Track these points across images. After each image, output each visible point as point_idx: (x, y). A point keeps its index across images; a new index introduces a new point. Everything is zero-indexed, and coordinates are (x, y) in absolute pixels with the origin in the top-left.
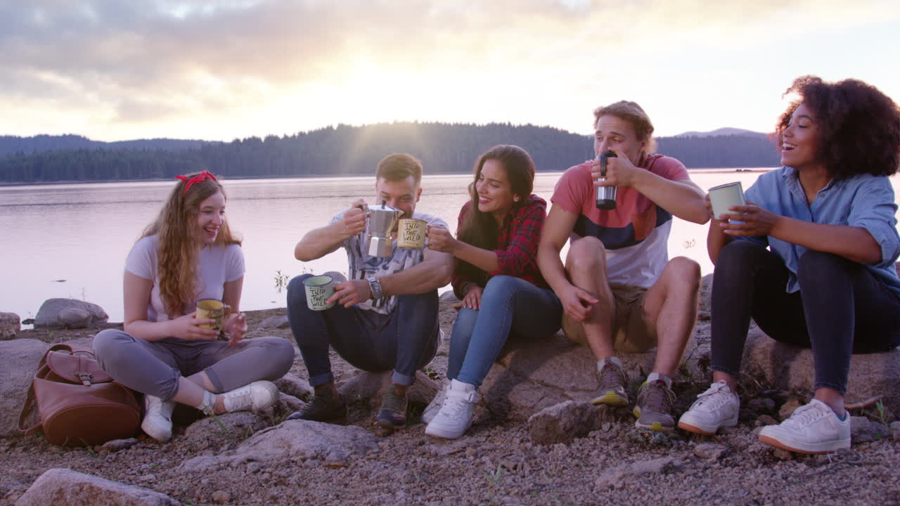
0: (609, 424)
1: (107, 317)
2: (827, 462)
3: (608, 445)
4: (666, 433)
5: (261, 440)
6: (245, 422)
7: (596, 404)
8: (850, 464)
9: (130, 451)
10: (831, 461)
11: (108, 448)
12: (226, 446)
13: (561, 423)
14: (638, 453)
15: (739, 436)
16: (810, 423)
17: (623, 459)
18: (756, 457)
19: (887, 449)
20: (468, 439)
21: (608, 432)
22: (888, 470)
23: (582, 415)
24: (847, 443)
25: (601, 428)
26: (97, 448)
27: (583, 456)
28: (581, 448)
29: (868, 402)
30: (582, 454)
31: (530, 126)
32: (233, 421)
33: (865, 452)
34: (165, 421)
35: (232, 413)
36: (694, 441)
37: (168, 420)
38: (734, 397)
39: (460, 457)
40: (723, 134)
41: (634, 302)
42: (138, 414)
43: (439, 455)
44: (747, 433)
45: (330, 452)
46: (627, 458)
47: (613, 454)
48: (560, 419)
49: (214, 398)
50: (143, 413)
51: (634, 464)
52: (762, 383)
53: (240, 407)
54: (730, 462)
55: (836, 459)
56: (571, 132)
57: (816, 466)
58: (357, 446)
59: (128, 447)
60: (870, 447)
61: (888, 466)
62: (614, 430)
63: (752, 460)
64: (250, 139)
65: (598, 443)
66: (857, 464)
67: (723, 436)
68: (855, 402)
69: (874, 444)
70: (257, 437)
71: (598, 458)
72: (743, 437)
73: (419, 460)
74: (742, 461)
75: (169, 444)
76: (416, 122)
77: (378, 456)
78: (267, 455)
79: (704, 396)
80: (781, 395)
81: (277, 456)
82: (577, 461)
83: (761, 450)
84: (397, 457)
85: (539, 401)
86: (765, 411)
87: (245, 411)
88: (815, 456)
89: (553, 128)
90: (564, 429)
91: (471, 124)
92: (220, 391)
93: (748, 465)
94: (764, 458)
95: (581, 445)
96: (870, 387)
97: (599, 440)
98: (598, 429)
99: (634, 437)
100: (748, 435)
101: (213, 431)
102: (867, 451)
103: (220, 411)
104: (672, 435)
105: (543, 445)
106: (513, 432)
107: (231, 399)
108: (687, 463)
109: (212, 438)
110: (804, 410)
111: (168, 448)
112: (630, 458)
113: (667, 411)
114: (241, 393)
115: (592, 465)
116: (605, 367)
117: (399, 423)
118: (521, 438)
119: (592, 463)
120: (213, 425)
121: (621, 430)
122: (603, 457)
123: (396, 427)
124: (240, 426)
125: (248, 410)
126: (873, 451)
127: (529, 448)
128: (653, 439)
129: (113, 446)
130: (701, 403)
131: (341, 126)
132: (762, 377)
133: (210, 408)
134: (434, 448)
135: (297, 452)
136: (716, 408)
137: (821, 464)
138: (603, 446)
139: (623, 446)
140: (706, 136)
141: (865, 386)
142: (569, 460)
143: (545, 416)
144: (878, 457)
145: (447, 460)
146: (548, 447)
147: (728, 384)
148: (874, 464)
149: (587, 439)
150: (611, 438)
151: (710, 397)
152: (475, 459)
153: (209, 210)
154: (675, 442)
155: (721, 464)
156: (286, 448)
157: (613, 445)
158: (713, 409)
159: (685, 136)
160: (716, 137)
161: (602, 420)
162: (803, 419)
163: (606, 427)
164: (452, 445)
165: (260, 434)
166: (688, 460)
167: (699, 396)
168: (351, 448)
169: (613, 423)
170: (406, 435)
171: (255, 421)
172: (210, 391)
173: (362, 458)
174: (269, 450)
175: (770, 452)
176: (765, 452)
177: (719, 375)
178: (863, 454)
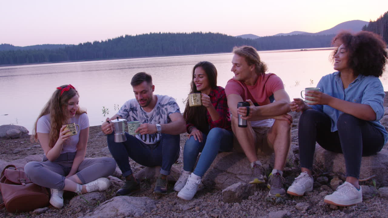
0: (257, 192)
1: (28, 132)
2: (353, 211)
3: (257, 203)
4: (282, 198)
5: (104, 208)
6: (96, 197)
7: (251, 184)
8: (363, 211)
9: (45, 214)
10: (355, 210)
11: (35, 213)
12: (89, 210)
13: (237, 194)
14: (271, 207)
15: (314, 197)
16: (345, 192)
17: (264, 210)
18: (322, 209)
19: (378, 202)
20: (196, 201)
21: (257, 196)
22: (379, 214)
23: (245, 189)
24: (361, 200)
25: (254, 194)
26: (30, 212)
27: (247, 209)
28: (246, 205)
29: (368, 178)
30: (246, 208)
31: (210, 33)
32: (90, 197)
33: (369, 204)
34: (61, 199)
35: (90, 193)
36: (295, 200)
37: (61, 198)
38: (311, 179)
39: (193, 211)
40: (294, 34)
41: (264, 134)
42: (48, 196)
43: (184, 210)
44: (317, 195)
45: (135, 213)
46: (266, 210)
47: (260, 208)
48: (236, 192)
49: (81, 187)
50: (50, 196)
51: (270, 213)
52: (322, 169)
53: (93, 190)
54: (311, 212)
55: (357, 209)
56: (228, 35)
57: (348, 213)
58: (147, 208)
59: (44, 212)
60: (371, 201)
61: (379, 212)
62: (259, 195)
63: (321, 210)
64: (86, 43)
65: (253, 202)
66: (366, 211)
67: (307, 196)
68: (363, 178)
69: (372, 200)
70: (102, 206)
71: (254, 210)
72: (316, 197)
73: (175, 214)
74: (316, 211)
75: (63, 209)
76: (160, 33)
77: (157, 212)
78: (107, 215)
79: (298, 179)
80: (330, 175)
81: (112, 216)
82: (244, 212)
83: (324, 204)
84: (165, 213)
85: (226, 180)
86: (324, 183)
87: (96, 191)
88: (348, 207)
89: (220, 34)
90: (238, 196)
91: (184, 33)
92: (84, 183)
93: (319, 213)
94: (326, 209)
95: (245, 203)
96: (369, 171)
97: (253, 200)
98: (253, 195)
99: (269, 200)
100: (318, 196)
101: (82, 202)
102: (369, 203)
103: (84, 192)
104: (285, 198)
105: (229, 203)
106: (214, 196)
107: (89, 186)
108: (293, 214)
109: (82, 205)
110: (342, 187)
111: (62, 211)
112: (268, 210)
113: (282, 187)
114: (93, 184)
115: (252, 215)
116: (254, 166)
117: (164, 192)
118: (219, 199)
119: (251, 213)
120: (82, 199)
121: (262, 195)
122: (256, 210)
123: (163, 194)
124: (94, 199)
125: (97, 191)
126: (372, 203)
127: (223, 205)
128: (277, 200)
129: (37, 212)
130: (297, 182)
131: (127, 36)
132: (322, 166)
133: (80, 192)
134: (181, 206)
135: (121, 214)
136: (303, 184)
137: (351, 212)
138: (255, 204)
139: (264, 203)
140: (287, 35)
141: (367, 171)
142: (241, 212)
143: (229, 191)
144: (375, 207)
145: (187, 213)
146: (231, 204)
147: (308, 173)
148: (373, 210)
149: (248, 200)
150: (259, 199)
151: (301, 179)
152: (199, 213)
153: (72, 103)
154: (286, 201)
155: (308, 214)
156: (116, 211)
157: (260, 203)
158: (302, 185)
159: (278, 36)
160: (291, 36)
161: (254, 190)
162: (342, 191)
163: (256, 193)
164: (189, 204)
165: (104, 204)
166: (293, 212)
167: (295, 179)
168: (144, 209)
169: (259, 192)
170: (168, 199)
171: (100, 196)
172: (79, 184)
173: (150, 214)
174: (108, 212)
175: (328, 205)
176: (326, 206)
177: (304, 169)
178: (368, 205)
